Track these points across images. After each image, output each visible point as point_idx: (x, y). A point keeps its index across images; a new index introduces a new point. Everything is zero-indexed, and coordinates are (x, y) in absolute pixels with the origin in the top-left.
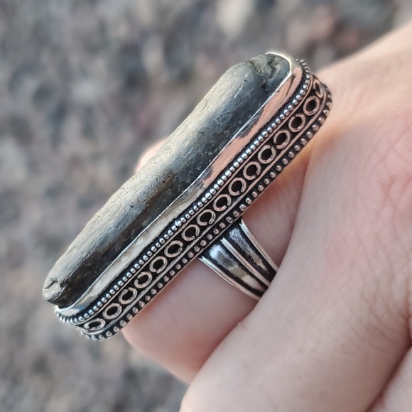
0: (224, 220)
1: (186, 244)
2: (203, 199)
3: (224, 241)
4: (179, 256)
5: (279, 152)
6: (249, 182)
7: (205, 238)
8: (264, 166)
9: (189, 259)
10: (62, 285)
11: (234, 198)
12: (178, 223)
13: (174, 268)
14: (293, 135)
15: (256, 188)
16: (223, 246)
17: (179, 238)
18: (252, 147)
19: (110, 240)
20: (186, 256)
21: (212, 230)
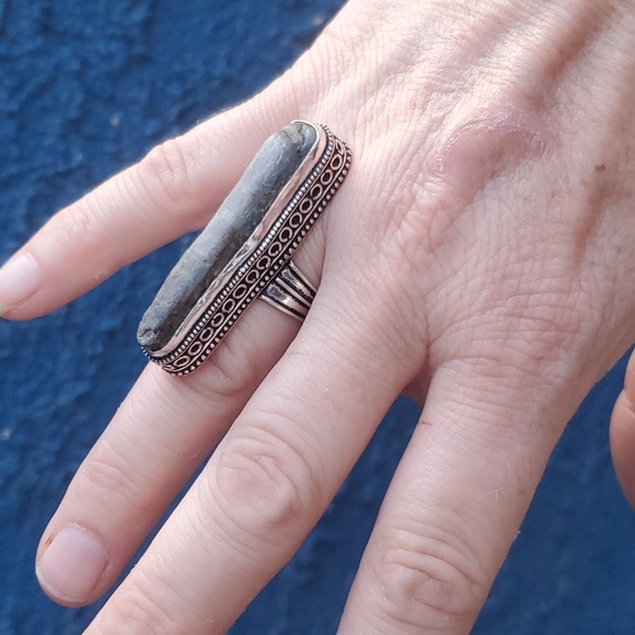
0: (277, 263)
1: (249, 286)
2: (261, 248)
3: (278, 279)
4: (243, 296)
5: (314, 202)
6: (294, 230)
7: (263, 279)
8: (304, 216)
9: (252, 299)
10: (155, 332)
11: (283, 244)
12: (243, 270)
13: (240, 307)
14: (325, 187)
15: (300, 233)
16: (277, 284)
17: (243, 282)
18: (295, 201)
19: (190, 290)
20: (249, 296)
21: (268, 272)
